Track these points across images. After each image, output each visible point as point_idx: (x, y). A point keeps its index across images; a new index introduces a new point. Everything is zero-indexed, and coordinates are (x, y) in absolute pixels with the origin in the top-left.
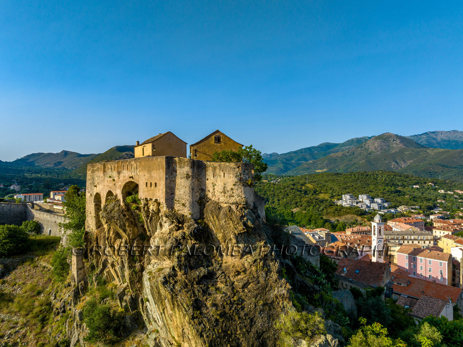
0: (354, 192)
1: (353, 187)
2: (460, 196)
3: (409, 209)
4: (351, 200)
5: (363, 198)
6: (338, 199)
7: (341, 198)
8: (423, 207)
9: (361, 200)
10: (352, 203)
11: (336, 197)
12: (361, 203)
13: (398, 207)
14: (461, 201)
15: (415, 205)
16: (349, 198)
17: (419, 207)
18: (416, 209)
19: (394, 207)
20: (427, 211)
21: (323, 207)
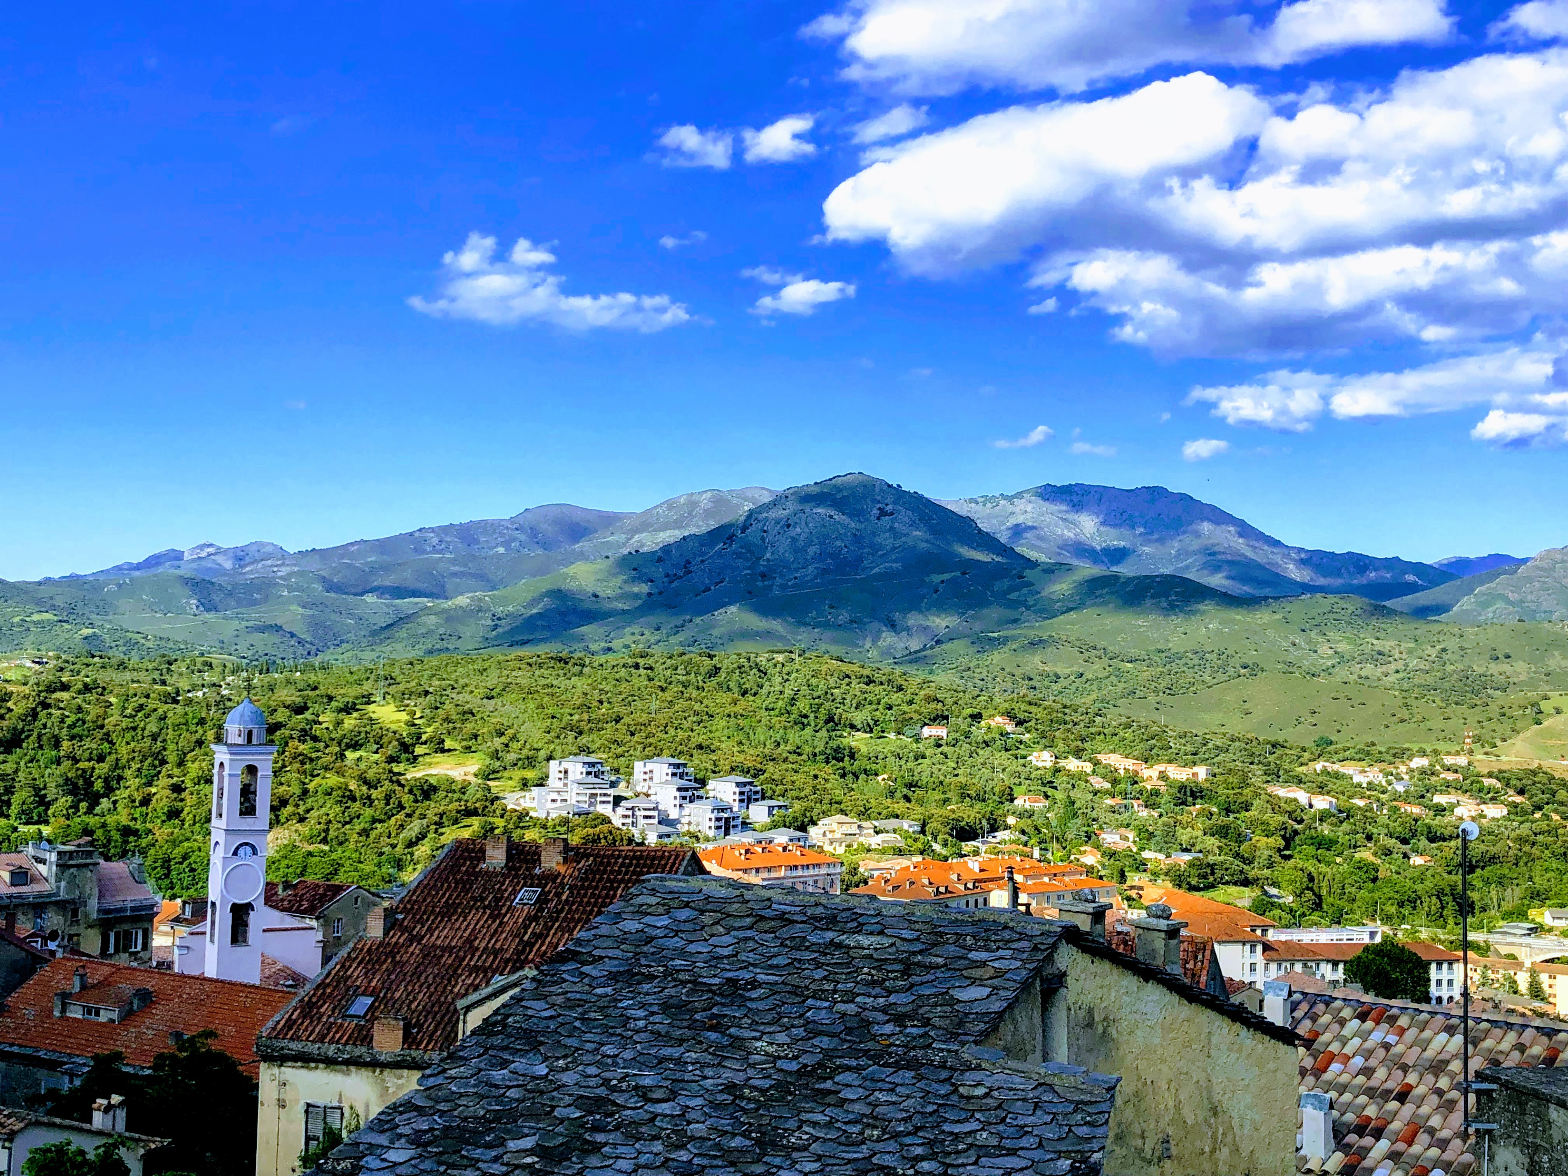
0: (620, 750)
1: (619, 726)
2: (1115, 782)
3: (864, 830)
4: (589, 785)
5: (652, 778)
6: (526, 785)
7: (544, 780)
8: (933, 825)
9: (643, 787)
10: (594, 801)
11: (516, 775)
12: (634, 803)
13: (817, 820)
14: (1118, 804)
15: (901, 817)
16: (581, 774)
17: (916, 828)
18: (897, 833)
19: (796, 824)
20: (946, 842)
21: (426, 822)
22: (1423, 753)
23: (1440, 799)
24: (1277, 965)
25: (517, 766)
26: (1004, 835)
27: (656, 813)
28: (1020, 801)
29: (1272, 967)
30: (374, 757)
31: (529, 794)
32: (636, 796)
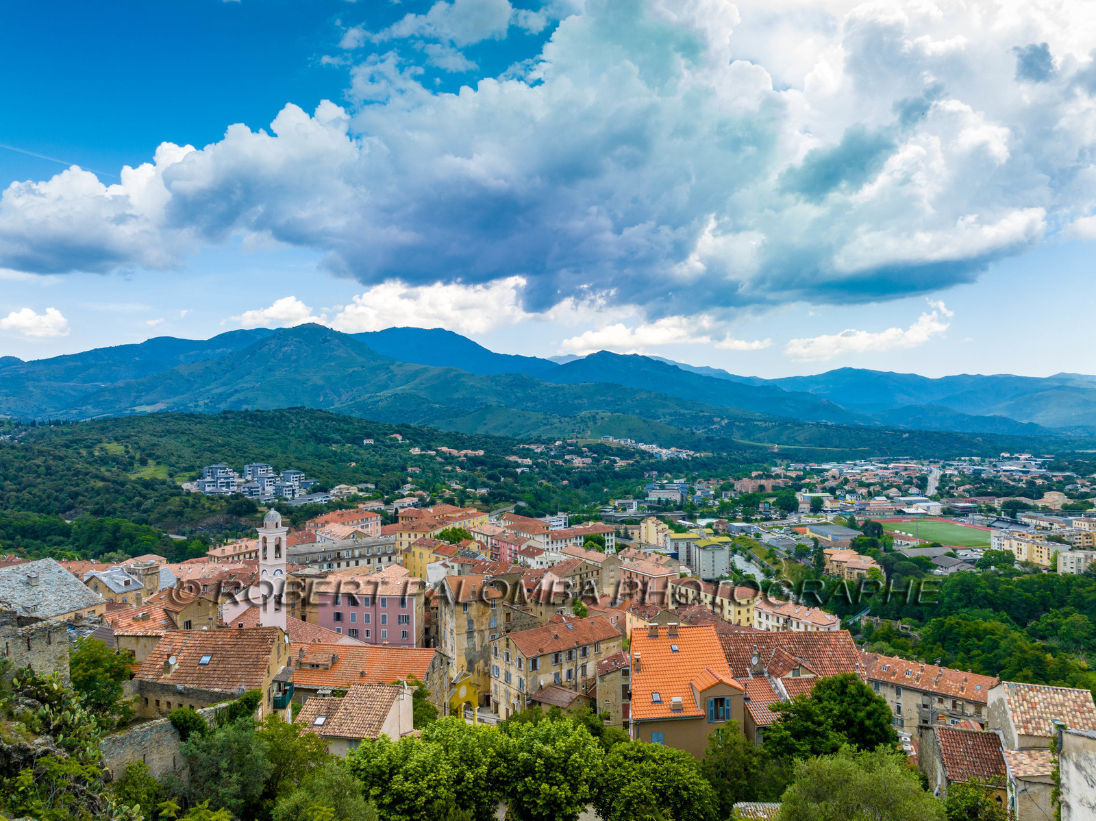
1: (230, 448)
2: (446, 459)
3: (353, 490)
4: (225, 478)
5: (254, 473)
6: (193, 479)
7: (201, 476)
8: (381, 485)
9: (249, 478)
10: (228, 485)
11: (187, 474)
12: (248, 485)
13: (332, 487)
14: (449, 468)
15: (366, 482)
16: (220, 473)
17: (373, 487)
18: (367, 490)
19: (324, 489)
20: (388, 492)
21: (152, 500)
22: (559, 439)
23: (567, 457)
24: (559, 542)
25: (186, 470)
26: (408, 486)
27: (260, 489)
28: (410, 470)
29: (555, 542)
30: (114, 469)
31: (195, 483)
32: (248, 481)
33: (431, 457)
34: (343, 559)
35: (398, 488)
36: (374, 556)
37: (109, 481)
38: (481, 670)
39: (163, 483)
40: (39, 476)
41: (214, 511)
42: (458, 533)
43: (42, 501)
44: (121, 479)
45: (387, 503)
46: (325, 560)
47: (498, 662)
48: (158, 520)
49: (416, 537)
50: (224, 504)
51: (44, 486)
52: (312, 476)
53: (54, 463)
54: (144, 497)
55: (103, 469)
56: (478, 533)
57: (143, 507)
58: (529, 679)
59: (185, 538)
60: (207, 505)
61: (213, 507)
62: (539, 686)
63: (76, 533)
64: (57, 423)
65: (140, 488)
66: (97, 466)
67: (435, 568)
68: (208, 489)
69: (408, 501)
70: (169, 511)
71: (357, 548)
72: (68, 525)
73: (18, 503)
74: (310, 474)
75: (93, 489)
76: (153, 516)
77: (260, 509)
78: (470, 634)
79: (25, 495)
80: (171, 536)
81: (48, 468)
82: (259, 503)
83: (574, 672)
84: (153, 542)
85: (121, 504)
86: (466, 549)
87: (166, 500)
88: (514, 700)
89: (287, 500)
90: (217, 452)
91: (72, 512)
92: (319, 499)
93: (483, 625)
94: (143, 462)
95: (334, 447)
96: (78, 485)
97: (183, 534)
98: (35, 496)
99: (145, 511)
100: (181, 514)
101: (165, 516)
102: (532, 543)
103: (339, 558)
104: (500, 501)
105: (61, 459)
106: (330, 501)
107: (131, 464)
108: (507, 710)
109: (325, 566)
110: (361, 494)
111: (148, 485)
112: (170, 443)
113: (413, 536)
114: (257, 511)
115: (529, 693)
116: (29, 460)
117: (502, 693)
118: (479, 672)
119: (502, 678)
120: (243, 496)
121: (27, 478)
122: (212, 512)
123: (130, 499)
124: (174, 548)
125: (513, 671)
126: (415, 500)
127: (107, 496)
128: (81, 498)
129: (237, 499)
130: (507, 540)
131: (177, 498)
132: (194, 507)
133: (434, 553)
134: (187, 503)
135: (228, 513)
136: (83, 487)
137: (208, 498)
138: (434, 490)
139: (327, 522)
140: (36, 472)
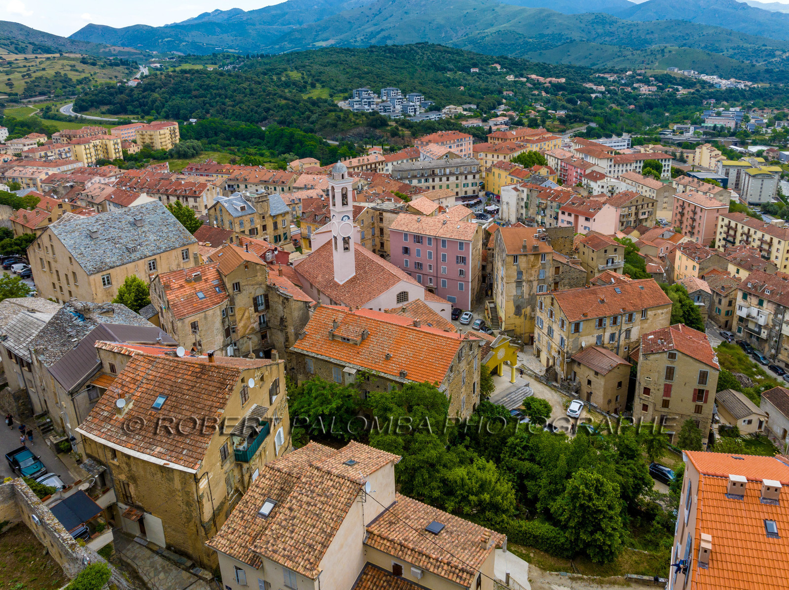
2: (534, 85)
3: (460, 110)
4: (368, 99)
5: (388, 95)
6: (346, 99)
7: (351, 97)
8: (481, 106)
9: (385, 98)
10: (369, 104)
11: (342, 95)
12: (384, 104)
13: (444, 107)
14: (536, 92)
15: (470, 103)
16: (364, 95)
17: (475, 107)
18: (470, 110)
19: (437, 109)
20: (486, 111)
21: (317, 115)
22: (630, 70)
23: (635, 85)
24: (621, 166)
25: (341, 91)
26: (503, 107)
27: (391, 108)
28: (505, 93)
29: (617, 166)
30: (294, 91)
31: (347, 102)
32: (383, 101)
33: (523, 84)
34: (437, 175)
35: (494, 108)
36: (461, 174)
37: (289, 100)
38: (528, 315)
39: (326, 101)
40: (246, 96)
41: (358, 124)
42: (534, 156)
43: (248, 113)
44: (297, 98)
45: (485, 120)
46: (423, 176)
47: (542, 315)
48: (321, 130)
49: (498, 158)
50: (365, 119)
51: (249, 103)
52: (430, 98)
53: (256, 86)
54: (312, 112)
55: (286, 91)
56: (551, 156)
57: (311, 120)
58: (570, 340)
59: (337, 143)
60: (353, 119)
61: (357, 121)
62: (579, 346)
63: (268, 137)
64: (262, 56)
65: (309, 105)
66: (282, 89)
67: (508, 191)
68: (356, 107)
69: (501, 120)
70: (328, 123)
71: (448, 167)
72: (264, 132)
73: (233, 115)
74: (429, 96)
75: (279, 106)
76: (317, 126)
77: (390, 123)
78: (519, 283)
79: (237, 109)
80: (330, 142)
81: (251, 90)
82: (390, 118)
83: (617, 335)
84: (315, 147)
85: (297, 117)
86: (537, 174)
87: (326, 115)
88: (554, 353)
89: (410, 116)
90: (363, 78)
91: (267, 122)
92: (433, 116)
93: (531, 275)
94: (313, 86)
95: (449, 75)
96: (269, 103)
97: (337, 141)
98: (243, 109)
99: (313, 123)
100: (335, 125)
101: (325, 127)
102: (596, 169)
103: (433, 174)
104: (575, 121)
105: (260, 83)
106: (441, 119)
107: (305, 87)
108: (548, 360)
109: (423, 180)
110: (465, 113)
111: (314, 103)
112: (331, 71)
113: (495, 156)
114: (388, 125)
115: (570, 352)
116: (240, 84)
117: (545, 343)
118: (525, 316)
119: (545, 331)
120: (378, 113)
121: (239, 97)
122: (357, 125)
123: (303, 113)
124: (328, 152)
125: (556, 328)
126: (506, 119)
127: (288, 111)
128: (271, 112)
129: (374, 115)
130: (574, 164)
131: (334, 114)
132: (344, 120)
133: (509, 175)
134: (339, 117)
135: (368, 126)
136: (272, 104)
137: (354, 114)
138: (522, 111)
139: (430, 141)
140: (244, 93)
